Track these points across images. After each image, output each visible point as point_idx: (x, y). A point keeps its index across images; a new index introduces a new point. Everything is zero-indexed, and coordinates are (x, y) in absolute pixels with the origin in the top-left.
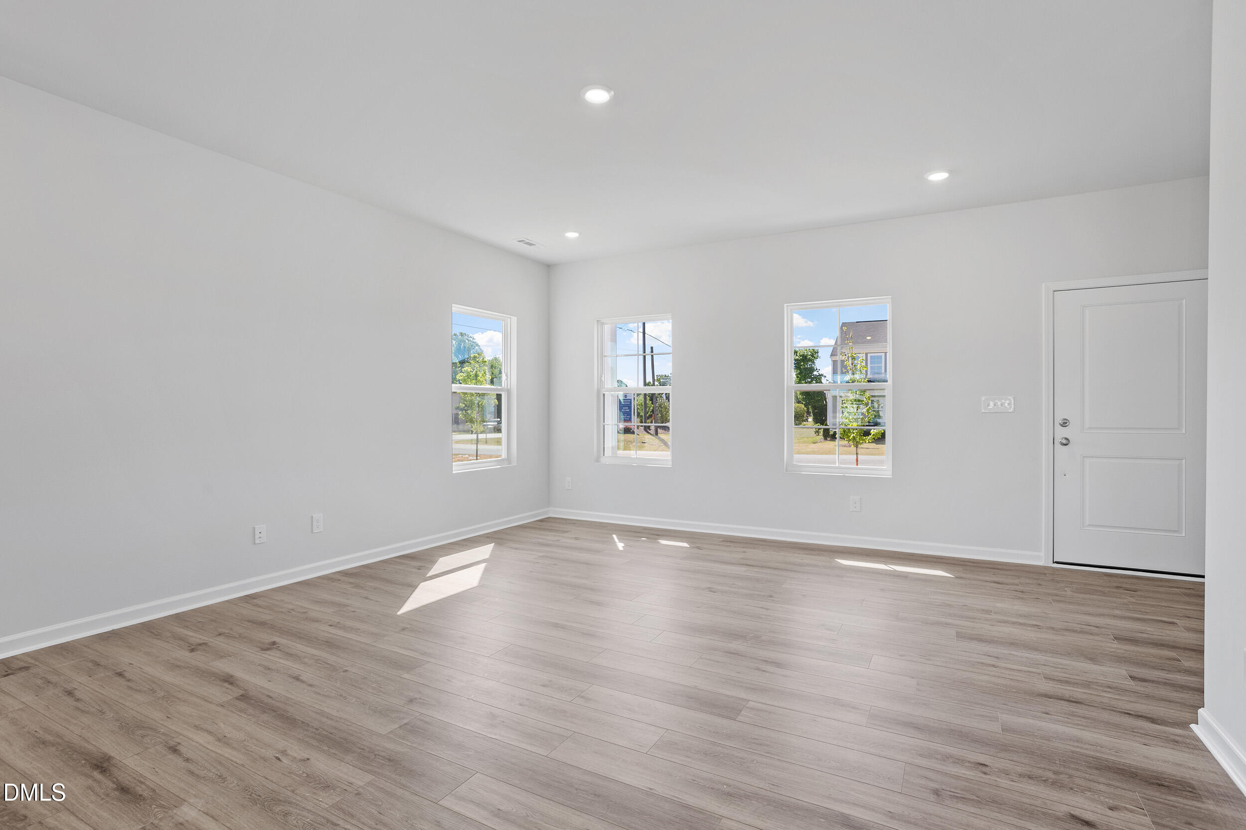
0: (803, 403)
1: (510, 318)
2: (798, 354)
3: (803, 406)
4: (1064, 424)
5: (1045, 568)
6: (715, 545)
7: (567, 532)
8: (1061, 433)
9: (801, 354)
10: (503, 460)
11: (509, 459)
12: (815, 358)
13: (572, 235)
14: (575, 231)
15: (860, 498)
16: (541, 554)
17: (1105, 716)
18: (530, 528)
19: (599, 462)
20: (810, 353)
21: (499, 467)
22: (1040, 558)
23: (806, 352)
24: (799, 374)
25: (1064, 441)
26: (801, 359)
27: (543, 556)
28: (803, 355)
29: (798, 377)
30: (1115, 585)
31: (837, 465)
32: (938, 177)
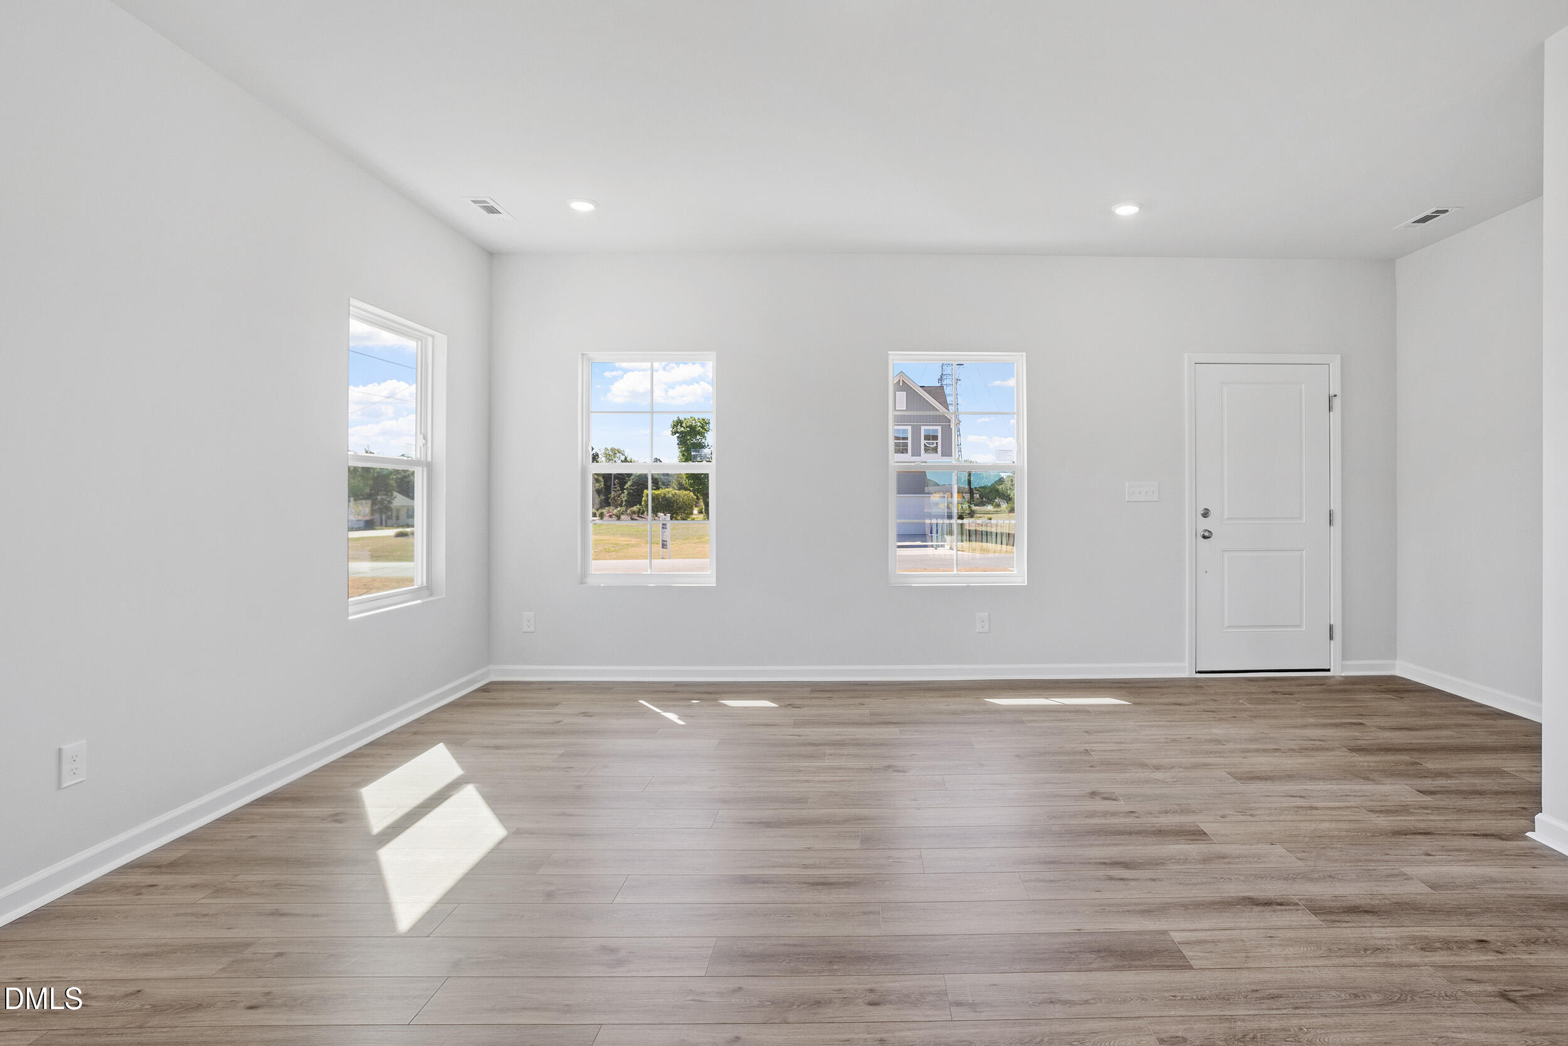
0: (689, 490)
1: (433, 336)
2: (684, 425)
3: (692, 494)
4: (1206, 514)
5: (1190, 679)
6: (804, 698)
7: (557, 705)
8: (1205, 524)
9: (688, 425)
10: (420, 589)
11: (429, 589)
12: (705, 430)
13: (582, 207)
14: (589, 200)
15: (989, 615)
16: (561, 751)
17: (1469, 843)
18: (469, 705)
19: (585, 583)
20: (699, 424)
21: (419, 601)
22: (1184, 670)
23: (694, 422)
24: (685, 451)
25: (1207, 534)
26: (688, 431)
27: (561, 755)
28: (690, 427)
29: (683, 455)
30: (1271, 689)
31: (955, 572)
32: (1126, 210)
